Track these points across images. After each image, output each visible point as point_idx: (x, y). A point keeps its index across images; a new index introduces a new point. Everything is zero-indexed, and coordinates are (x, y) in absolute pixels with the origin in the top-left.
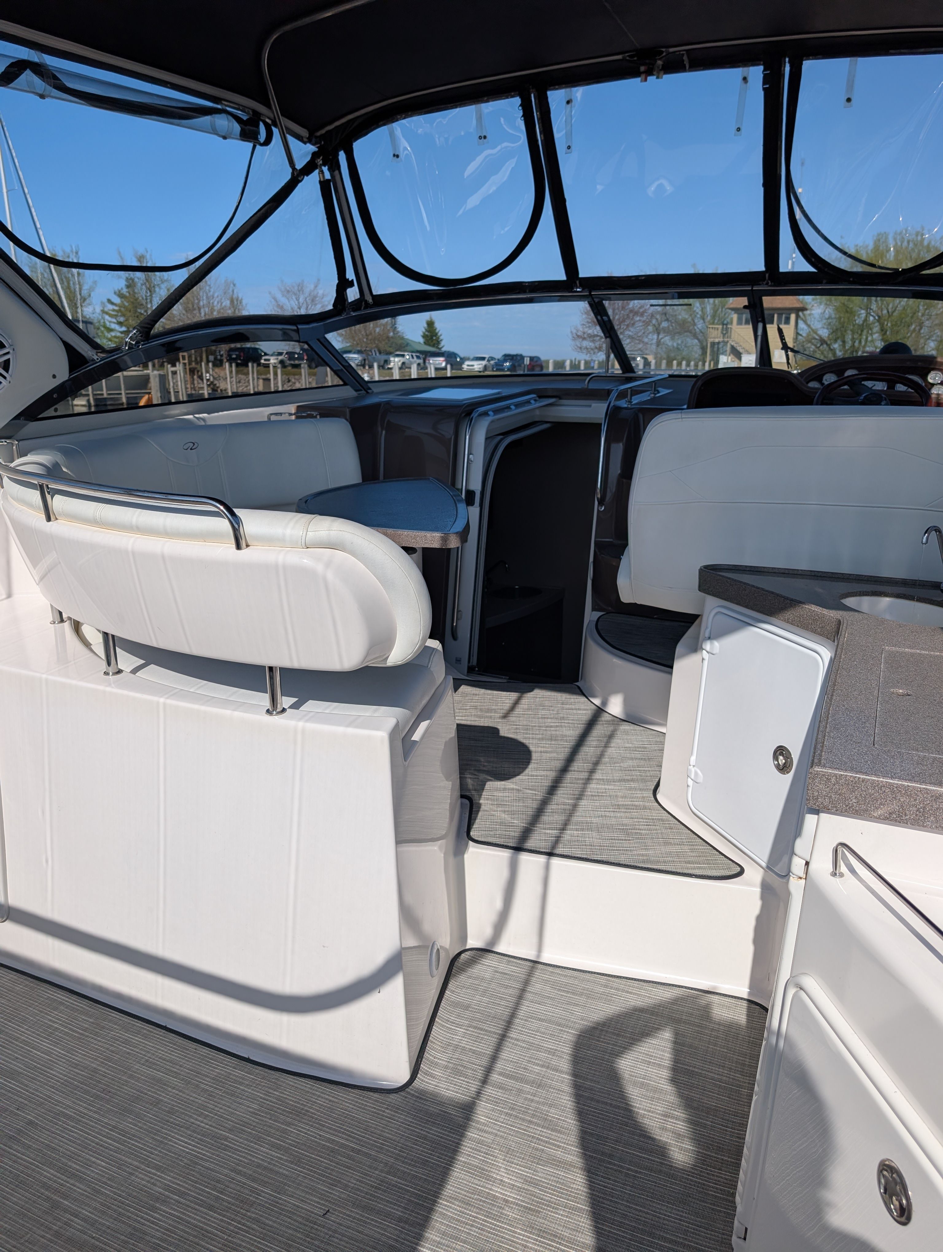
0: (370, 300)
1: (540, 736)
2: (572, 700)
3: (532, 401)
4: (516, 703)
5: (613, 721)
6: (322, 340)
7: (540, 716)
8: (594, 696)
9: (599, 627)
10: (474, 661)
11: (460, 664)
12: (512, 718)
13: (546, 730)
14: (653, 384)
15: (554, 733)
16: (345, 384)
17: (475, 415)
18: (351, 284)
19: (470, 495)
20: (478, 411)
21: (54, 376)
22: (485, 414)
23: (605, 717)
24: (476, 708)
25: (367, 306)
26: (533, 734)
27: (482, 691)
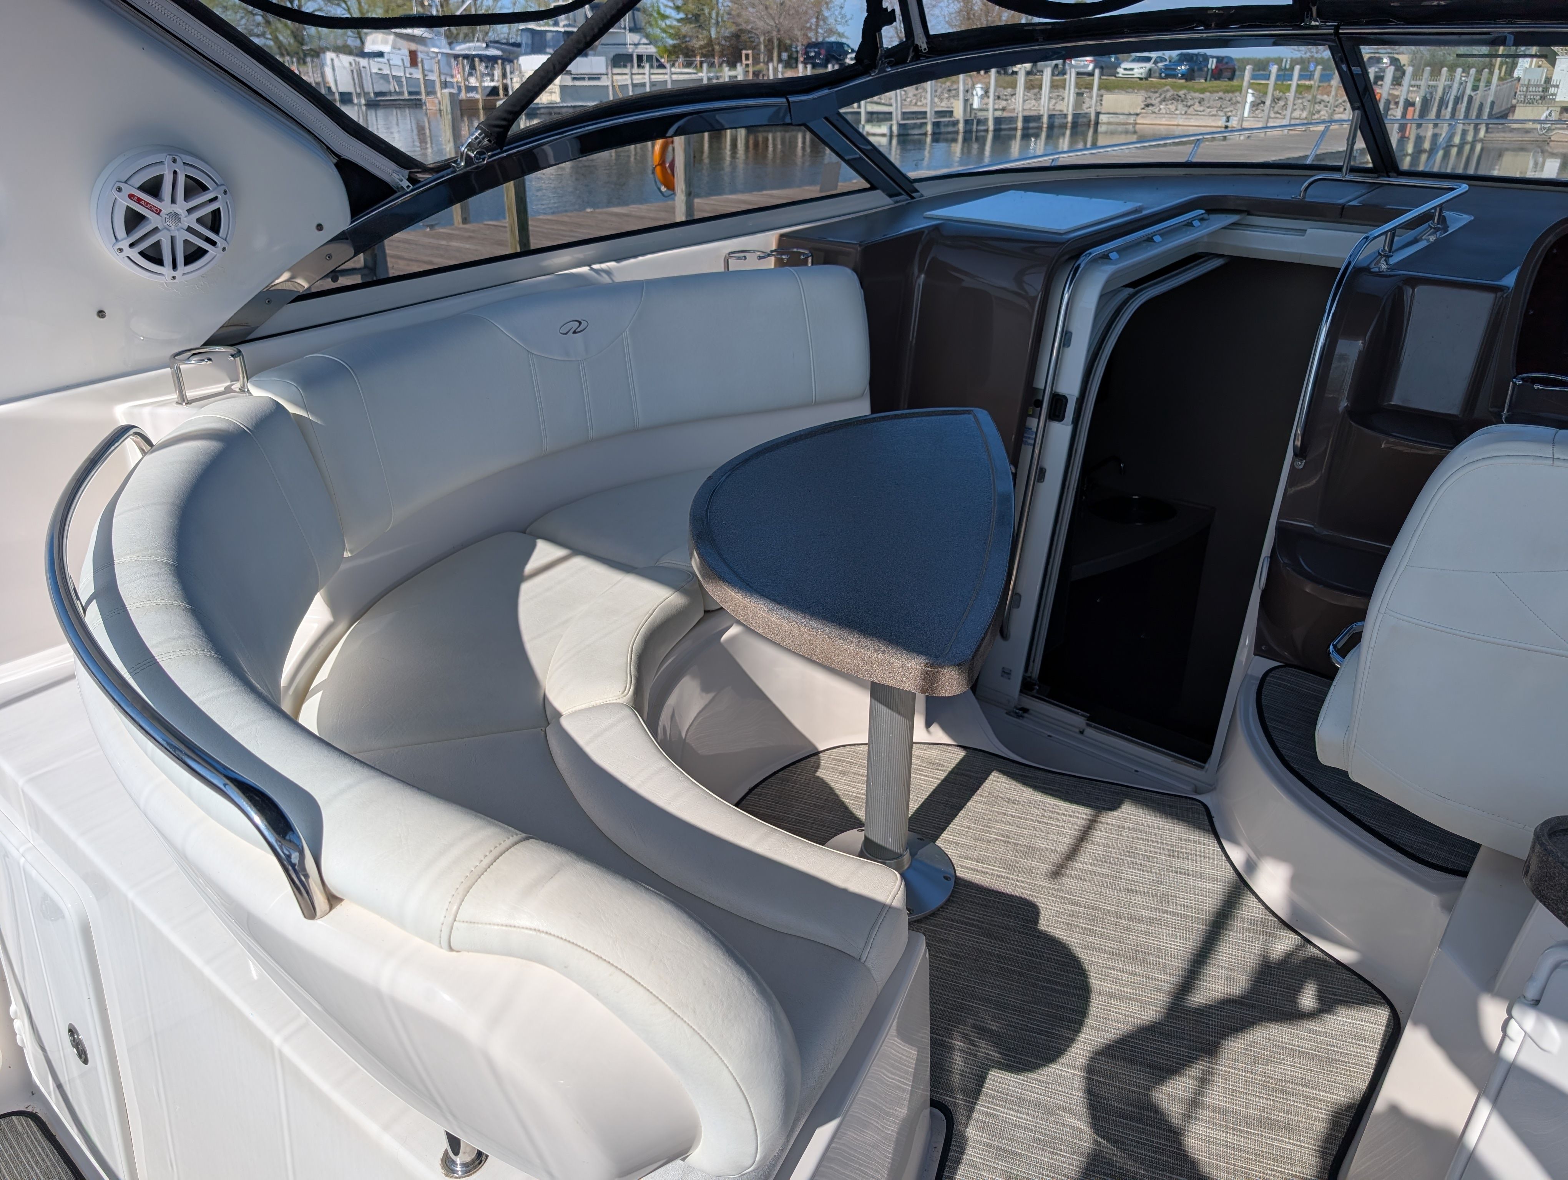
0: (922, 42)
1: (1116, 945)
2: (1191, 846)
3: (1196, 223)
4: (1084, 836)
5: (1264, 922)
6: (833, 120)
7: (1123, 884)
8: (1234, 841)
9: (1264, 702)
10: (1036, 669)
11: (1009, 679)
12: (1068, 882)
13: (1128, 929)
14: (1438, 209)
15: (1143, 939)
16: (873, 188)
17: (1083, 261)
18: (890, 18)
19: (1058, 405)
20: (1090, 254)
21: (320, 227)
22: (1105, 257)
23: (1249, 909)
24: (1006, 838)
25: (918, 54)
26: (1102, 936)
27: (1027, 794)
